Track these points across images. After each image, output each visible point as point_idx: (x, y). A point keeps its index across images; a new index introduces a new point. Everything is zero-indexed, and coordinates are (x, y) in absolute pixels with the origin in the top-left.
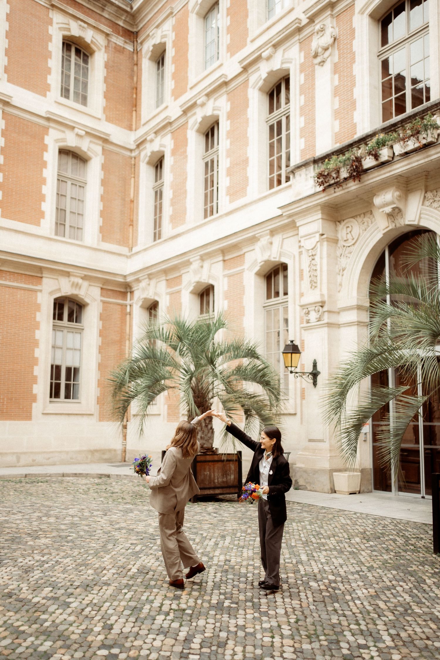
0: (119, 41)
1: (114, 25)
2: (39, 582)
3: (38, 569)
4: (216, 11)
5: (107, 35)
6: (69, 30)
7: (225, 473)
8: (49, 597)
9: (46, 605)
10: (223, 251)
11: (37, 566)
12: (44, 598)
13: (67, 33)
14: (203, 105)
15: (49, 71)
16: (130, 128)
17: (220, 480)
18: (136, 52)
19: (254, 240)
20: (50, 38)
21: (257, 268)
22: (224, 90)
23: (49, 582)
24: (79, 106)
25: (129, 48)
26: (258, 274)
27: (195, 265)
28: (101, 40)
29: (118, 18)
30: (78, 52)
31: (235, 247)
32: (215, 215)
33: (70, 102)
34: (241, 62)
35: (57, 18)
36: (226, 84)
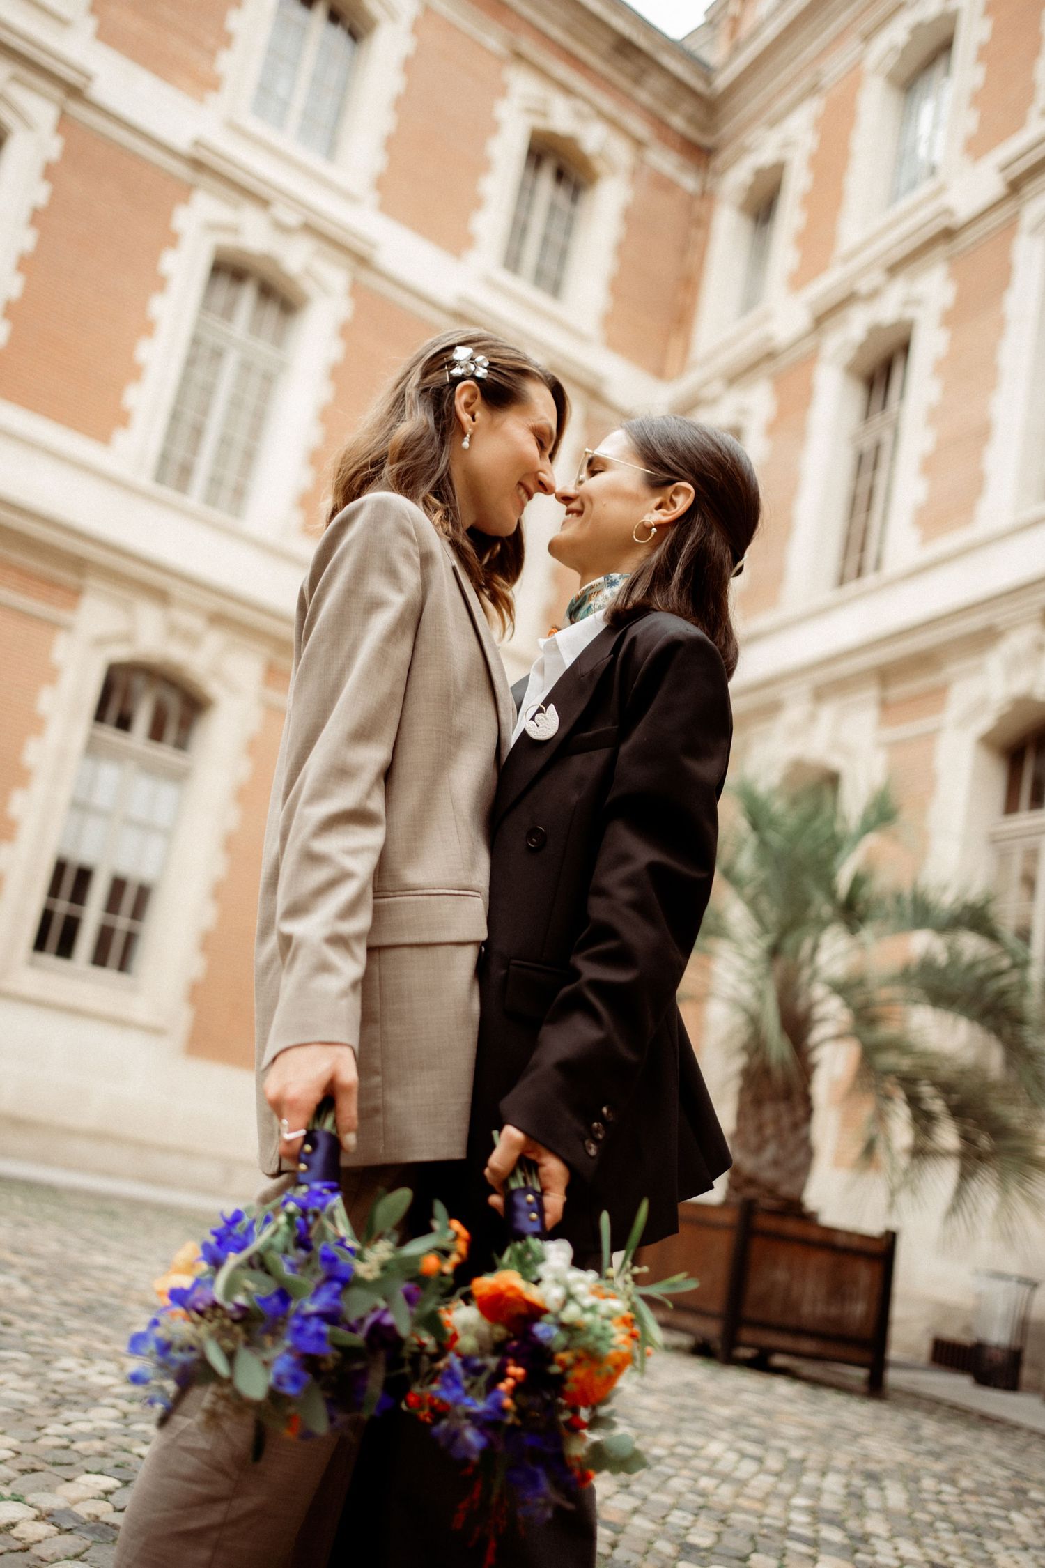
0: (665, 161)
1: (660, 125)
2: (79, 1446)
3: (113, 1407)
4: (939, 69)
5: (639, 144)
6: (544, 114)
7: (838, 1291)
8: (75, 1517)
9: (36, 1551)
10: (885, 675)
11: (118, 1396)
12: (44, 1516)
13: (541, 124)
14: (874, 294)
15: (477, 203)
16: (660, 373)
17: (820, 1309)
18: (707, 196)
19: (987, 638)
20: (494, 127)
21: (986, 722)
22: (941, 250)
23: (123, 1457)
24: (541, 299)
25: (689, 182)
26: (987, 741)
27: (794, 713)
28: (621, 152)
29: (673, 105)
30: (560, 175)
31: (925, 661)
32: (870, 579)
33: (522, 286)
34: (1004, 168)
35: (523, 85)
36: (948, 234)
